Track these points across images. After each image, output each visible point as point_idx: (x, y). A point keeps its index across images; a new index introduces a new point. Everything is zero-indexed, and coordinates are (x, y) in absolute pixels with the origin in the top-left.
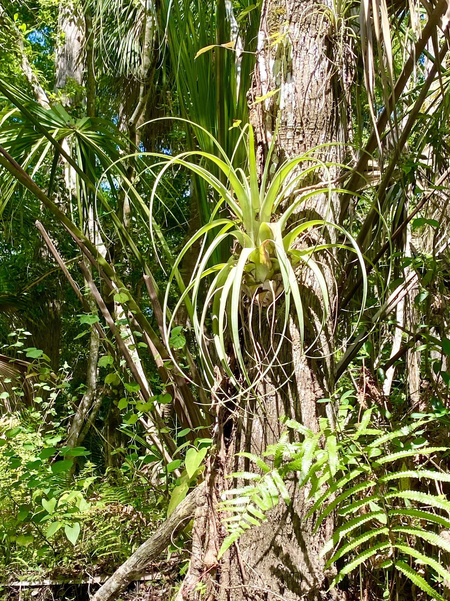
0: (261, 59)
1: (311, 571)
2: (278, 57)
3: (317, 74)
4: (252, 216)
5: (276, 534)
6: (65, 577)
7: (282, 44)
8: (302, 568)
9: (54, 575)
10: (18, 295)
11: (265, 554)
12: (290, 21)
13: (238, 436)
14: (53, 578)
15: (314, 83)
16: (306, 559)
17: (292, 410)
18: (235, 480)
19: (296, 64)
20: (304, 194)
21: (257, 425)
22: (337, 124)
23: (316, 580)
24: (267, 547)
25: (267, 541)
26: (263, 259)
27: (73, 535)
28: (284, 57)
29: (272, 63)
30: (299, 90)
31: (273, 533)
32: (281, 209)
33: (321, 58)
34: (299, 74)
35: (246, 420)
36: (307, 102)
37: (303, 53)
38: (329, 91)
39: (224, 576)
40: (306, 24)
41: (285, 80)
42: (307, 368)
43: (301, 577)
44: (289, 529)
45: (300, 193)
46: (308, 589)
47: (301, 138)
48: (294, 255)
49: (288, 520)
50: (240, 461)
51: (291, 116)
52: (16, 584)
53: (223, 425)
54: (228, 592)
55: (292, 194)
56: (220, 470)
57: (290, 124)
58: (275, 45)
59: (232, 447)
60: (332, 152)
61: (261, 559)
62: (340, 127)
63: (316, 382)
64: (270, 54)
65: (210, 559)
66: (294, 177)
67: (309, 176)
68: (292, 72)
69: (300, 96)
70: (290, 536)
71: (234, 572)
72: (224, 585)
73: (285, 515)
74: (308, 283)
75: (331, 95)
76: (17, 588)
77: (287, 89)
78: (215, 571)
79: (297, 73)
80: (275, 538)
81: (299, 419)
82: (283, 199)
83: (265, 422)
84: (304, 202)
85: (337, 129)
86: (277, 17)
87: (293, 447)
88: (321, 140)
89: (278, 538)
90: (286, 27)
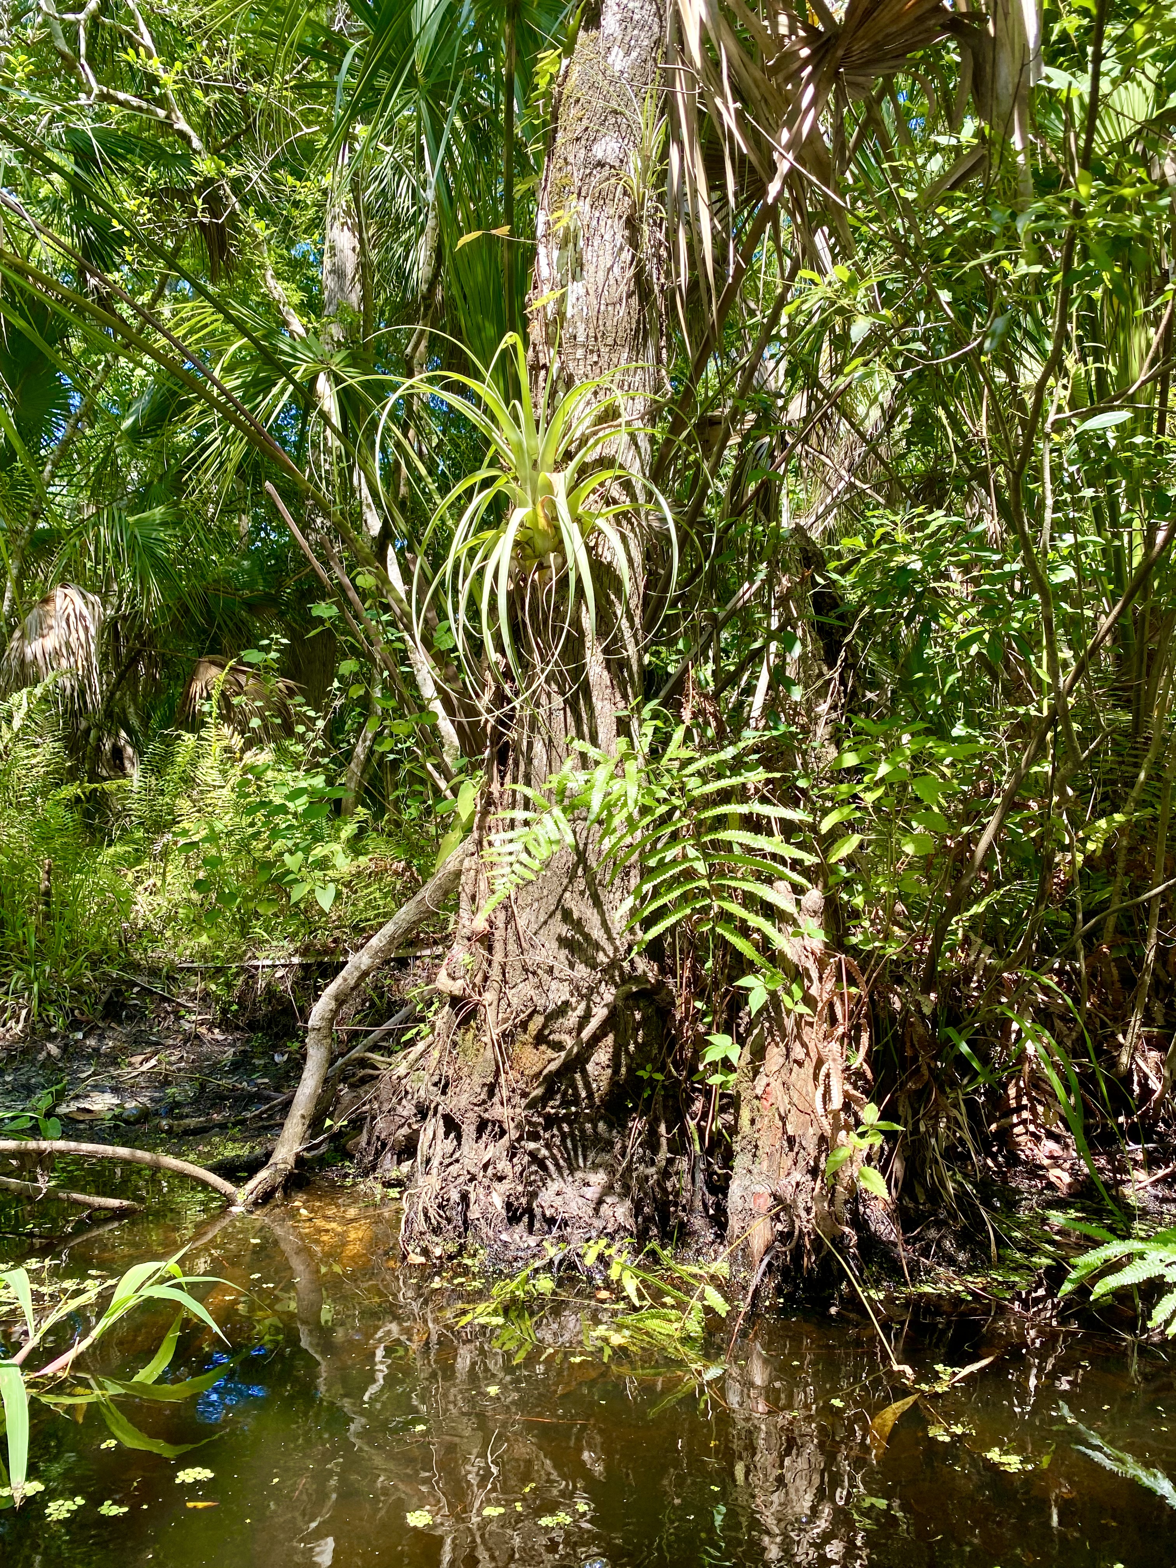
0: (542, 250)
1: (610, 938)
2: (563, 246)
3: (616, 270)
4: (528, 464)
5: (564, 891)
6: (319, 953)
7: (568, 228)
8: (597, 934)
9: (305, 951)
10: (278, 591)
11: (550, 916)
12: (579, 194)
13: (516, 764)
14: (303, 955)
15: (612, 281)
16: (604, 923)
17: (586, 729)
18: (512, 821)
19: (588, 255)
20: (601, 434)
21: (539, 748)
22: (645, 339)
23: (616, 949)
24: (553, 907)
25: (553, 900)
26: (542, 523)
27: (325, 900)
28: (571, 245)
29: (556, 253)
30: (591, 292)
31: (560, 890)
32: (568, 456)
33: (621, 249)
34: (592, 269)
35: (525, 743)
36: (603, 308)
37: (597, 241)
38: (633, 293)
39: (498, 946)
40: (600, 199)
41: (574, 278)
42: (605, 673)
43: (598, 947)
44: (581, 884)
45: (595, 433)
46: (606, 960)
47: (595, 359)
48: (586, 519)
49: (580, 872)
50: (518, 797)
51: (581, 327)
52: (255, 963)
53: (495, 750)
54: (503, 967)
55: (583, 434)
56: (492, 809)
57: (581, 338)
58: (559, 228)
59: (508, 778)
60: (637, 378)
61: (545, 923)
62: (649, 343)
63: (617, 690)
64: (553, 242)
65: (480, 924)
66: (587, 410)
67: (606, 410)
68: (582, 266)
69: (592, 299)
70: (582, 893)
71: (512, 940)
72: (498, 957)
73: (576, 866)
74: (607, 557)
75: (635, 301)
76: (256, 968)
77: (575, 289)
78: (486, 940)
79: (590, 268)
80: (561, 896)
81: (594, 741)
82: (572, 442)
83: (550, 745)
84: (599, 446)
85: (645, 346)
86: (562, 190)
87: (582, 776)
88: (622, 361)
89: (567, 895)
90: (574, 203)
